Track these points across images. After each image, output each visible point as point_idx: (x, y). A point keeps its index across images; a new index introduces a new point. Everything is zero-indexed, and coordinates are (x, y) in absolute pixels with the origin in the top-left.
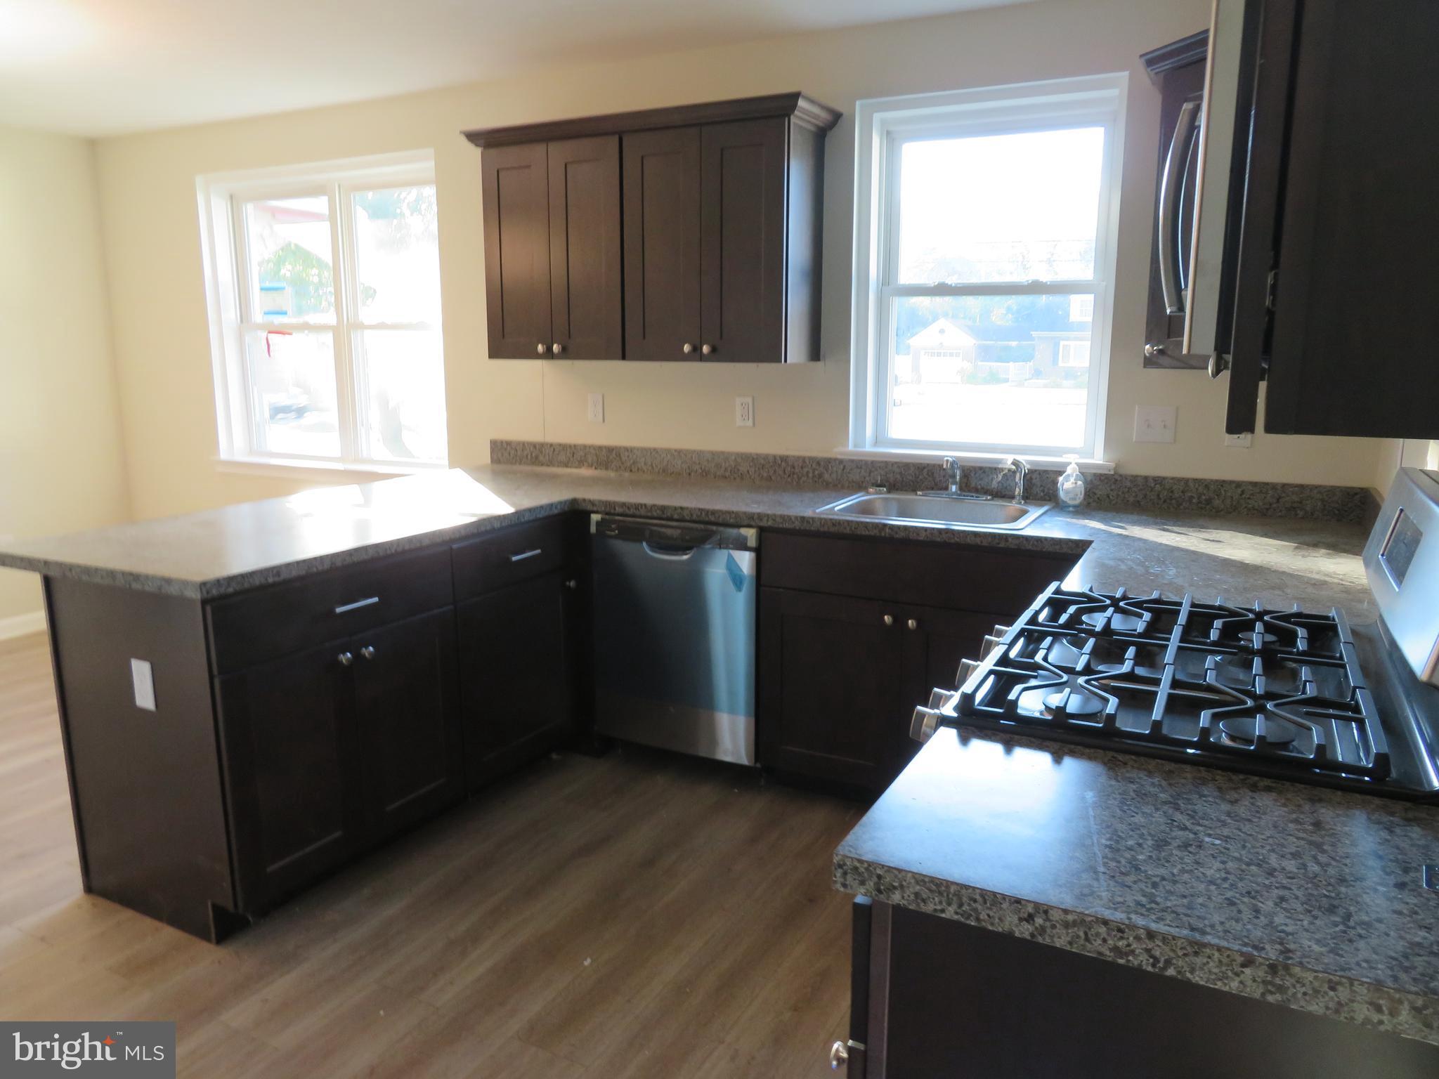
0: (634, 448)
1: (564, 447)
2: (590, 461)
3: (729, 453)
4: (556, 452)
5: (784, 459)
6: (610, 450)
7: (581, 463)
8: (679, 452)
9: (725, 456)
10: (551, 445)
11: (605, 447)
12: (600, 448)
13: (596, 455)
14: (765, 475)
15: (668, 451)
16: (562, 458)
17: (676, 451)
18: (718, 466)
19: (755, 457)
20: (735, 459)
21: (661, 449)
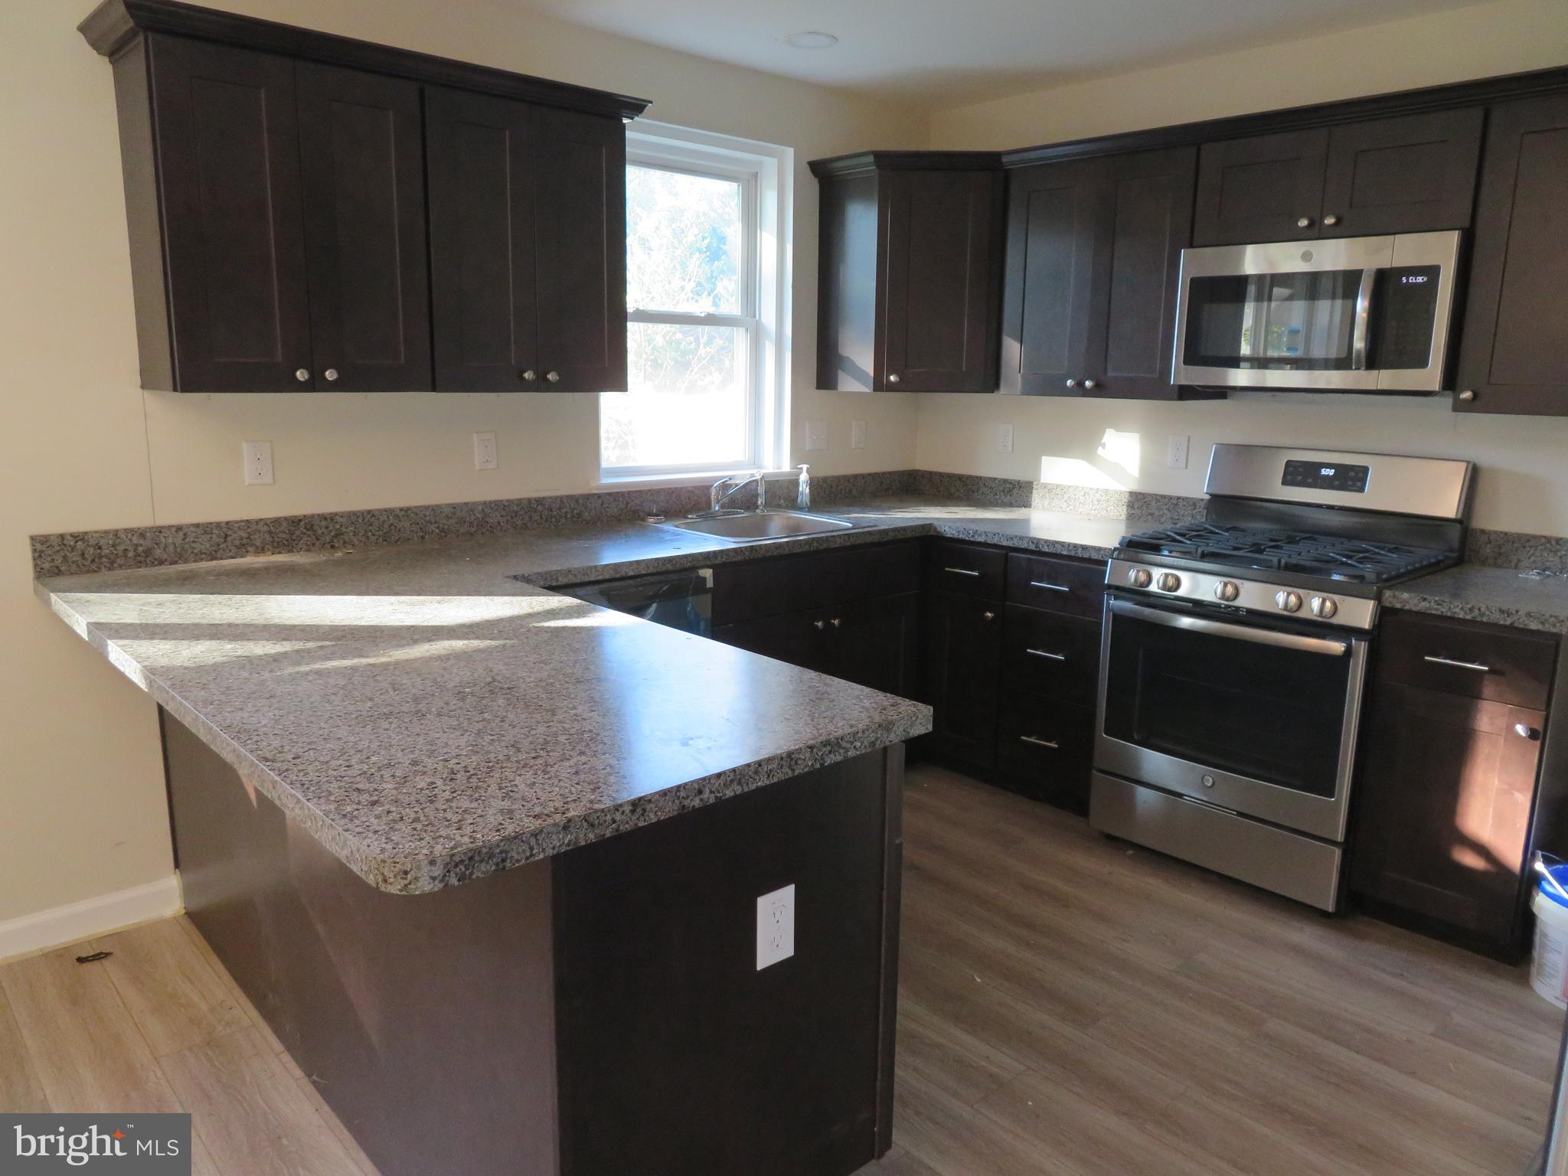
0: (336, 514)
1: (206, 528)
2: (258, 543)
3: (474, 503)
4: (190, 539)
5: (540, 501)
6: (295, 521)
7: (242, 549)
8: (406, 510)
9: (469, 507)
10: (179, 528)
11: (286, 519)
12: (277, 521)
13: (270, 532)
14: (519, 522)
15: (389, 512)
16: (204, 545)
17: (401, 510)
18: (462, 521)
19: (507, 504)
20: (483, 509)
21: (380, 510)
